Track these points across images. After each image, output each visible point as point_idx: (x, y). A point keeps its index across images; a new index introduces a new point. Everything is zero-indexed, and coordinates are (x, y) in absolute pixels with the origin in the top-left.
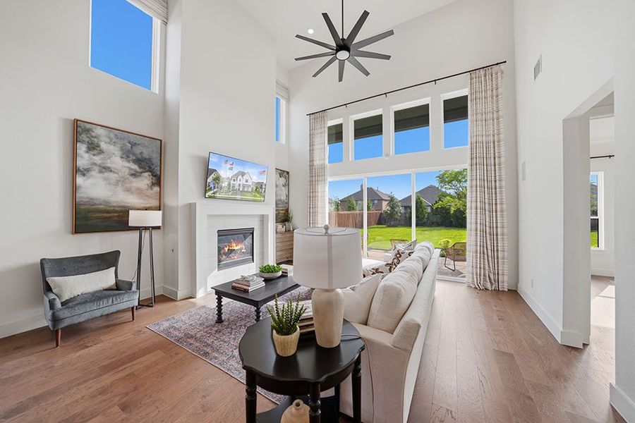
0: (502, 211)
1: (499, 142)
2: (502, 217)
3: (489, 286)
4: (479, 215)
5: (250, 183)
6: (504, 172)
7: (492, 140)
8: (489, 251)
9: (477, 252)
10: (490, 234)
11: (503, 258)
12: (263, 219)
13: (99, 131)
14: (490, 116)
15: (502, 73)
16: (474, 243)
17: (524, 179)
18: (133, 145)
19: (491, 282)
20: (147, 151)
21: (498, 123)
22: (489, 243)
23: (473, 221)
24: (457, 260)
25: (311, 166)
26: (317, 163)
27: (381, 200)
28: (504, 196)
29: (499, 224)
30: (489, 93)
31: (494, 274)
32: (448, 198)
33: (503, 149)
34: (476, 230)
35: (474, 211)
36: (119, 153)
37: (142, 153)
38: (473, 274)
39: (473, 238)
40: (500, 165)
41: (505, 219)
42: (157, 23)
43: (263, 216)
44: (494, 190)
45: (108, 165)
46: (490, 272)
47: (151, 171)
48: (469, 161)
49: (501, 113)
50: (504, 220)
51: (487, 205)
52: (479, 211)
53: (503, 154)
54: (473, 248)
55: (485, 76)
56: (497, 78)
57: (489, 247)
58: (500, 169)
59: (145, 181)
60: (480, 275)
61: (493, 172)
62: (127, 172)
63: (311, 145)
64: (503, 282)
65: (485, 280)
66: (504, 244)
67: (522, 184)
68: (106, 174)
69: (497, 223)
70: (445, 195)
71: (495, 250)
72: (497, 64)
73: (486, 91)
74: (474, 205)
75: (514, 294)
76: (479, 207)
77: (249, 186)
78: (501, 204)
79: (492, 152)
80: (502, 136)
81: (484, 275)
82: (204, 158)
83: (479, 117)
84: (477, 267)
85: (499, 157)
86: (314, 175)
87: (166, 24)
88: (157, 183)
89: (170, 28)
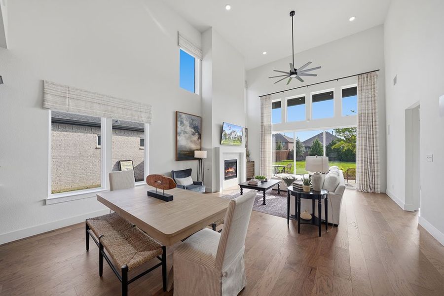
0: (377, 150)
1: (375, 113)
2: (377, 153)
3: (369, 190)
4: (363, 153)
5: (236, 136)
6: (378, 129)
7: (371, 113)
8: (370, 172)
9: (362, 172)
10: (370, 163)
11: (378, 176)
12: (240, 155)
13: (183, 116)
14: (370, 99)
15: (377, 76)
16: (361, 168)
17: (389, 134)
18: (193, 120)
19: (370, 189)
20: (197, 123)
21: (375, 103)
22: (369, 168)
23: (360, 156)
24: (349, 179)
25: (262, 126)
26: (265, 124)
27: (287, 142)
28: (378, 143)
29: (375, 158)
30: (369, 87)
31: (373, 184)
32: (342, 142)
33: (377, 117)
34: (362, 161)
35: (360, 150)
36: (189, 125)
37: (195, 124)
38: (360, 184)
39: (360, 165)
40: (375, 125)
41: (379, 154)
42: (198, 61)
43: (240, 153)
44: (372, 139)
45: (186, 130)
46: (370, 183)
47: (198, 132)
48: (358, 123)
49: (376, 98)
50: (378, 156)
51: (368, 147)
52: (363, 150)
53: (377, 120)
54: (360, 170)
55: (367, 77)
56: (374, 79)
57: (369, 170)
58: (376, 128)
59: (196, 137)
60: (364, 185)
61: (371, 130)
62: (191, 133)
63: (262, 114)
64: (377, 188)
65: (367, 187)
66: (378, 168)
67: (388, 136)
68: (186, 134)
69: (374, 157)
70: (340, 140)
71: (373, 171)
72: (374, 71)
73: (368, 86)
74: (360, 147)
75: (384, 194)
76: (363, 148)
77: (236, 138)
78: (376, 147)
79: (371, 119)
80: (377, 110)
81: (367, 185)
82: (221, 126)
83: (364, 100)
84: (362, 181)
85: (375, 122)
86: (264, 131)
87: (201, 61)
88: (200, 138)
89: (204, 63)
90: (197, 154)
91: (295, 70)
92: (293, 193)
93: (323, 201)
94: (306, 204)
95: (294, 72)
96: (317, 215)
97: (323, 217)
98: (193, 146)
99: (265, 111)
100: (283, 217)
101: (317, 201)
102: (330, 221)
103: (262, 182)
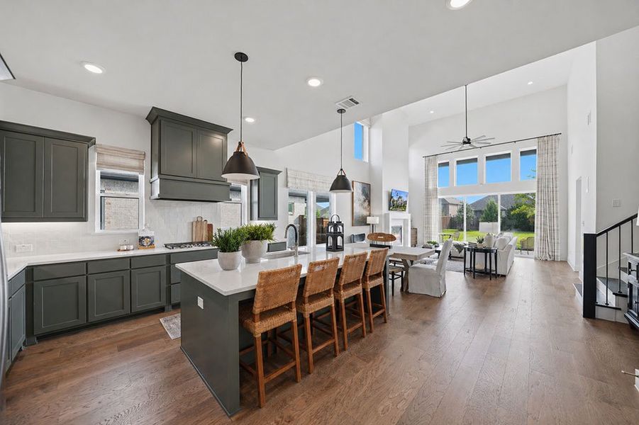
0: (557, 217)
1: (555, 178)
2: (557, 220)
3: (548, 258)
4: (542, 220)
5: (402, 202)
7: (551, 178)
8: (549, 239)
9: (541, 240)
10: (550, 230)
11: (558, 243)
12: (405, 222)
13: (358, 184)
14: (551, 164)
15: (559, 140)
16: (539, 235)
18: (364, 188)
19: (550, 256)
21: (556, 168)
22: (549, 235)
23: (539, 223)
25: (427, 189)
26: (431, 187)
27: (447, 205)
28: (559, 209)
30: (550, 151)
31: (552, 252)
34: (541, 229)
35: (540, 217)
36: (361, 193)
37: (366, 191)
38: (538, 252)
39: (539, 232)
42: (366, 129)
43: (404, 220)
44: (552, 206)
45: (360, 198)
46: (549, 250)
47: (367, 199)
48: (537, 189)
49: (557, 162)
51: (548, 213)
54: (539, 238)
55: (548, 141)
56: (555, 143)
58: (556, 194)
59: (366, 204)
60: (543, 252)
61: (552, 195)
62: (363, 200)
63: (426, 176)
64: (557, 256)
65: (546, 255)
66: (558, 236)
68: (359, 201)
69: (554, 224)
71: (552, 238)
72: (555, 135)
74: (540, 213)
75: (564, 263)
76: (542, 214)
78: (557, 213)
79: (551, 184)
81: (545, 253)
82: (389, 192)
83: (544, 164)
84: (541, 248)
85: (556, 187)
86: (429, 195)
87: (369, 128)
88: (369, 204)
89: (373, 130)
90: (369, 220)
91: (469, 140)
92: (469, 250)
93: (493, 255)
94: (480, 257)
95: (468, 141)
96: (488, 267)
97: (493, 268)
98: (365, 213)
99: (431, 173)
100: (460, 272)
101: (488, 254)
102: (500, 272)
103: (436, 246)
